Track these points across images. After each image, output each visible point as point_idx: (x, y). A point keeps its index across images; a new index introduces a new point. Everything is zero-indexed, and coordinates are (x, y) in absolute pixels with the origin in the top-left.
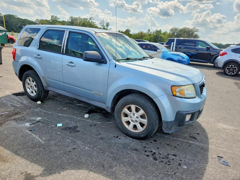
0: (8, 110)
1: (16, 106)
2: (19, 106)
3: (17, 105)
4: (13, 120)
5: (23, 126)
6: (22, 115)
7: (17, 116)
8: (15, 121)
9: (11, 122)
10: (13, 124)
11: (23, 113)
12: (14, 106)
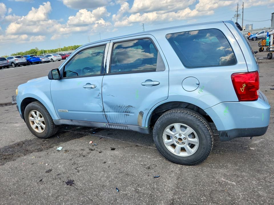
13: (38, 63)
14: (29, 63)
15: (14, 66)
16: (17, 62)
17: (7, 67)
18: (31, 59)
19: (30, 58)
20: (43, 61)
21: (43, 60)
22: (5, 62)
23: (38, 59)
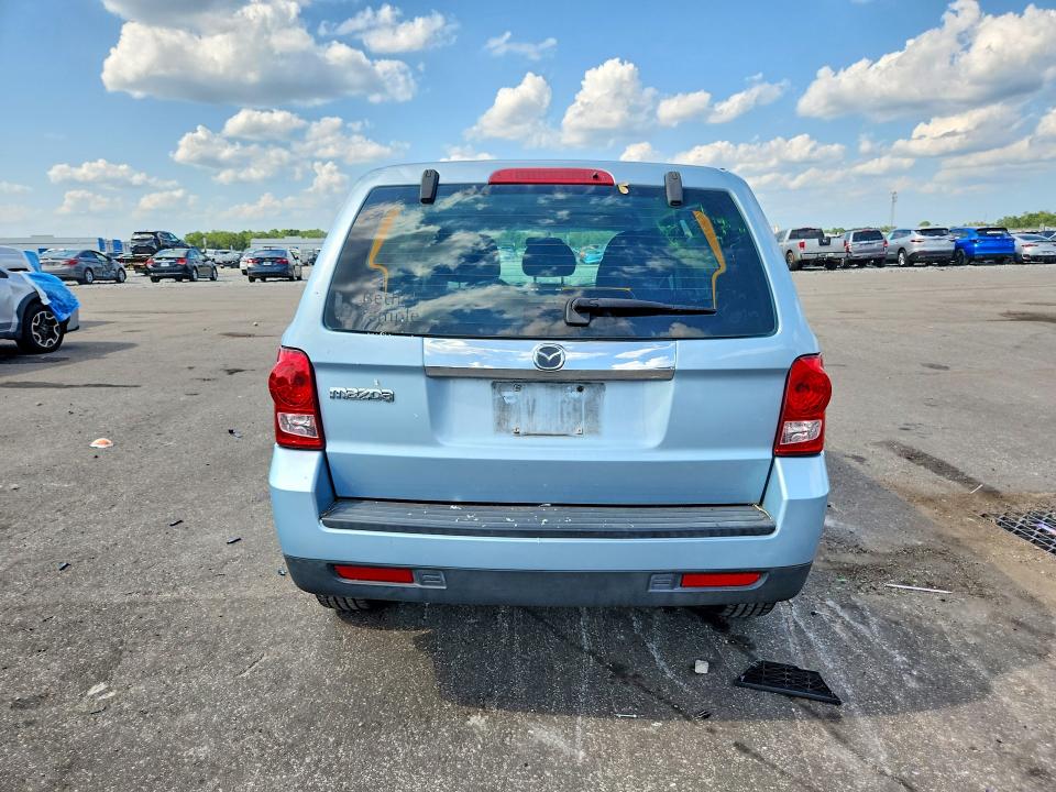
0: (879, 598)
1: (843, 607)
2: (830, 603)
3: (838, 608)
4: (865, 552)
5: (842, 524)
6: (832, 557)
7: (850, 558)
8: (861, 546)
9: (874, 548)
10: (868, 540)
11: (827, 565)
12: (854, 607)
13: (1000, 260)
14: (961, 255)
15: (902, 263)
16: (916, 248)
17: (880, 262)
18: (975, 241)
19: (976, 237)
20: (1027, 256)
21: (1029, 251)
22: (877, 244)
23: (1006, 244)
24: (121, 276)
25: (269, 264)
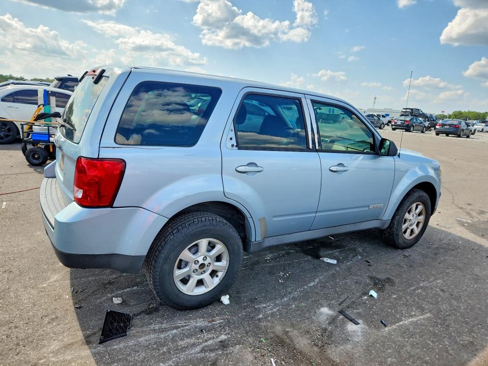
1: (221, 342)
2: (224, 337)
3: (218, 340)
4: (320, 348)
6: (294, 334)
7: (301, 342)
8: (330, 346)
10: (344, 348)
11: (281, 334)
12: (224, 346)
24: (382, 126)
25: (448, 127)
